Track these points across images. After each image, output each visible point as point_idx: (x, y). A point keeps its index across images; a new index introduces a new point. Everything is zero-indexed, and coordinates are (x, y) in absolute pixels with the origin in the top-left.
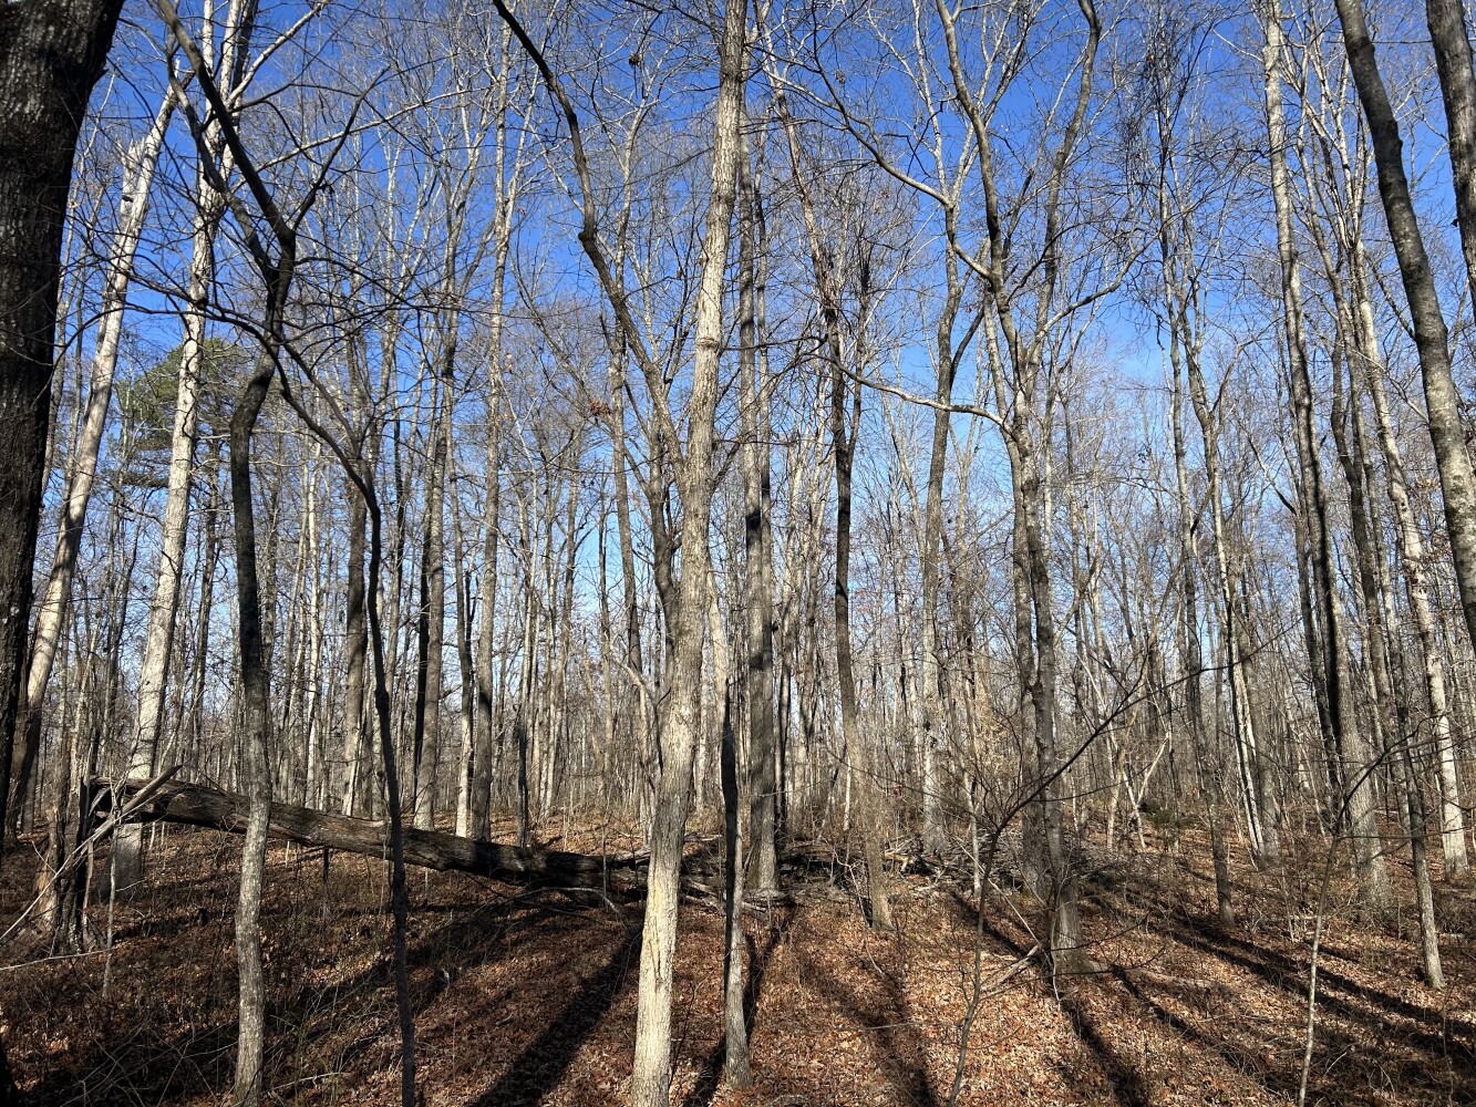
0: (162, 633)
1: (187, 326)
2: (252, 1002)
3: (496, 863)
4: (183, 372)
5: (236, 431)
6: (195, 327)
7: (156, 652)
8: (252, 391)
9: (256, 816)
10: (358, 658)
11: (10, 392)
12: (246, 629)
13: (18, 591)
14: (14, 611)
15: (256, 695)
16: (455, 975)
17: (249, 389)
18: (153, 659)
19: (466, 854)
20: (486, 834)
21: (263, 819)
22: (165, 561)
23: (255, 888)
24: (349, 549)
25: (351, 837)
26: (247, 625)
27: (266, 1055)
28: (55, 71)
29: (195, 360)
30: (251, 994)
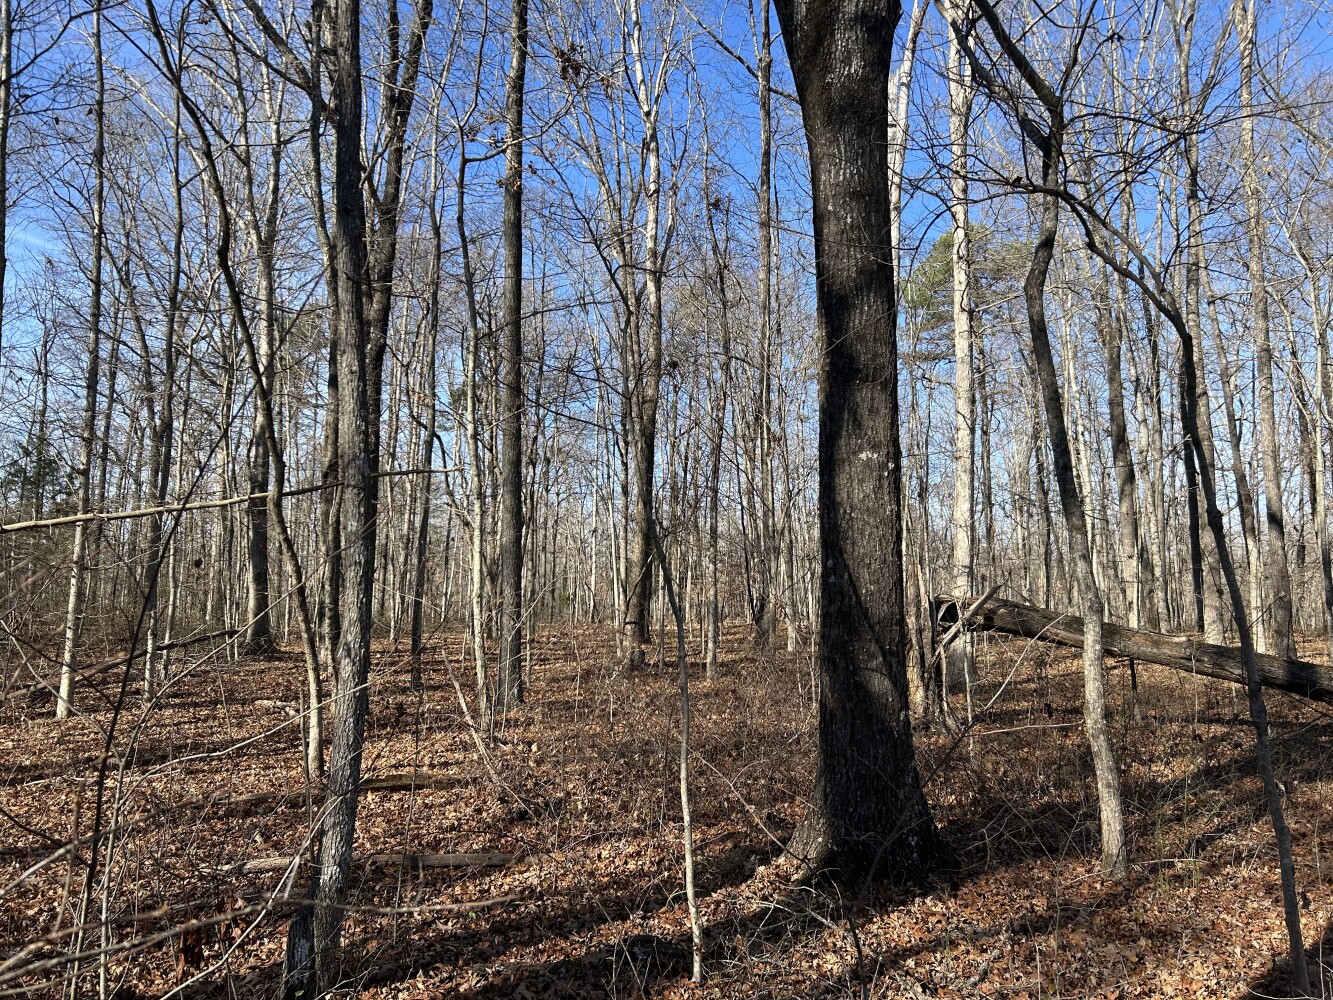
0: (966, 478)
1: (954, 217)
2: (1108, 786)
3: (1313, 684)
4: (955, 257)
5: (1030, 292)
6: (961, 217)
7: (963, 494)
8: (1040, 254)
9: (1091, 626)
10: (1127, 488)
11: (868, 297)
12: (1061, 465)
13: (891, 450)
14: (891, 466)
15: (1075, 521)
16: (1290, 789)
17: (1037, 252)
18: (961, 499)
19: (1279, 672)
20: (1291, 654)
21: (1097, 629)
22: (961, 418)
23: (1098, 688)
24: (1107, 387)
25: (1155, 650)
26: (1061, 461)
27: (1126, 831)
28: (869, 30)
29: (964, 244)
30: (1107, 779)
